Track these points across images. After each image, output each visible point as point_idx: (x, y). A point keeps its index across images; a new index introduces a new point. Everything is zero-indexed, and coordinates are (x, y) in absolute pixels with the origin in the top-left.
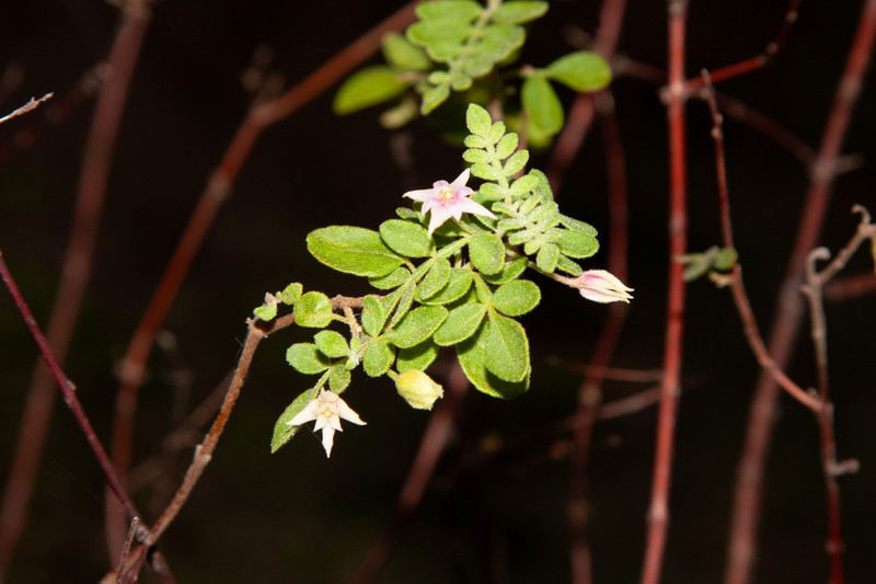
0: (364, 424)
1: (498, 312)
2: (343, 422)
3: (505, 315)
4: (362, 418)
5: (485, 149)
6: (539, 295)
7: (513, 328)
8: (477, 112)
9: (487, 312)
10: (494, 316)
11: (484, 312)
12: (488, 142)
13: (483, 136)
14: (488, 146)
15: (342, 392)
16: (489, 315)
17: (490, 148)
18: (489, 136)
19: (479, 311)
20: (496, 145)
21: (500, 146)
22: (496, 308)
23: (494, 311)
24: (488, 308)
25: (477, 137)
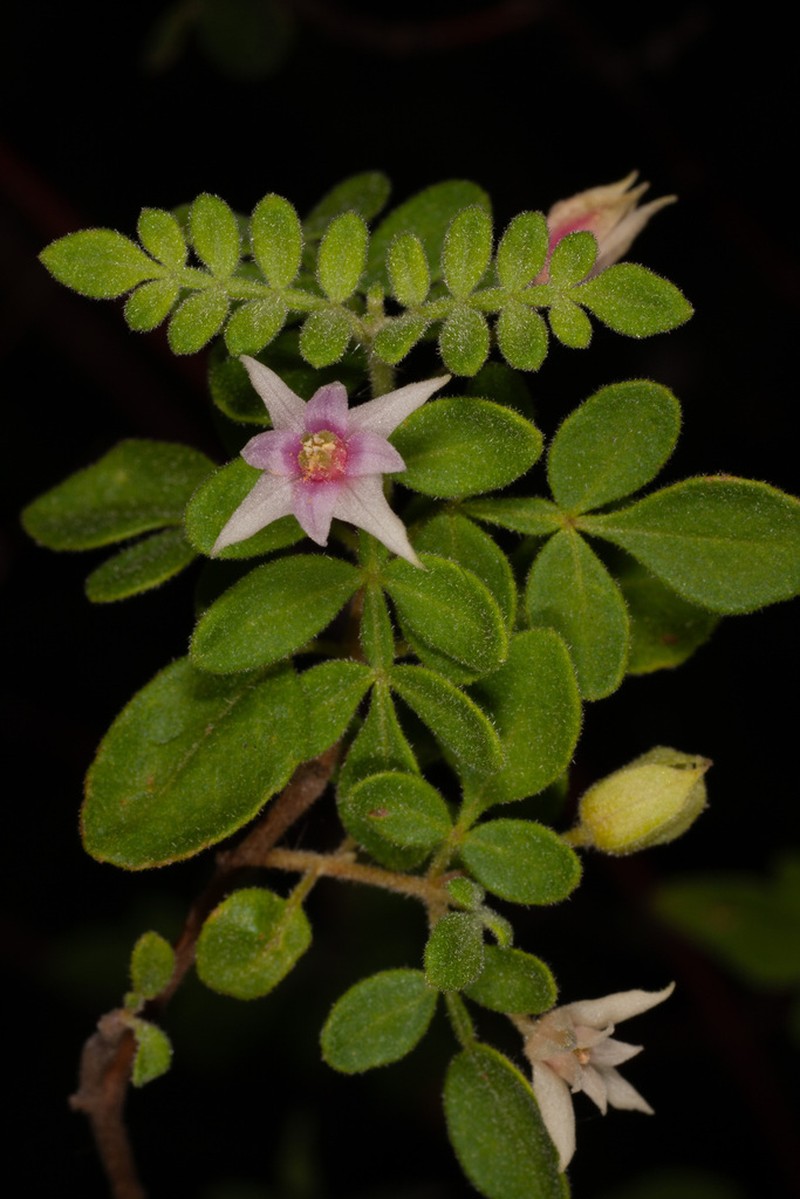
0: (672, 986)
1: (606, 509)
2: (625, 1031)
4: (651, 986)
5: (184, 292)
6: (659, 387)
7: (694, 496)
8: (71, 257)
9: (585, 536)
10: (616, 523)
11: (581, 541)
12: (173, 274)
13: (146, 277)
14: (182, 280)
15: (559, 995)
16: (603, 536)
17: (192, 278)
18: (159, 262)
19: (569, 555)
20: (194, 261)
21: (202, 252)
22: (597, 504)
23: (603, 518)
24: (577, 526)
25: (141, 290)
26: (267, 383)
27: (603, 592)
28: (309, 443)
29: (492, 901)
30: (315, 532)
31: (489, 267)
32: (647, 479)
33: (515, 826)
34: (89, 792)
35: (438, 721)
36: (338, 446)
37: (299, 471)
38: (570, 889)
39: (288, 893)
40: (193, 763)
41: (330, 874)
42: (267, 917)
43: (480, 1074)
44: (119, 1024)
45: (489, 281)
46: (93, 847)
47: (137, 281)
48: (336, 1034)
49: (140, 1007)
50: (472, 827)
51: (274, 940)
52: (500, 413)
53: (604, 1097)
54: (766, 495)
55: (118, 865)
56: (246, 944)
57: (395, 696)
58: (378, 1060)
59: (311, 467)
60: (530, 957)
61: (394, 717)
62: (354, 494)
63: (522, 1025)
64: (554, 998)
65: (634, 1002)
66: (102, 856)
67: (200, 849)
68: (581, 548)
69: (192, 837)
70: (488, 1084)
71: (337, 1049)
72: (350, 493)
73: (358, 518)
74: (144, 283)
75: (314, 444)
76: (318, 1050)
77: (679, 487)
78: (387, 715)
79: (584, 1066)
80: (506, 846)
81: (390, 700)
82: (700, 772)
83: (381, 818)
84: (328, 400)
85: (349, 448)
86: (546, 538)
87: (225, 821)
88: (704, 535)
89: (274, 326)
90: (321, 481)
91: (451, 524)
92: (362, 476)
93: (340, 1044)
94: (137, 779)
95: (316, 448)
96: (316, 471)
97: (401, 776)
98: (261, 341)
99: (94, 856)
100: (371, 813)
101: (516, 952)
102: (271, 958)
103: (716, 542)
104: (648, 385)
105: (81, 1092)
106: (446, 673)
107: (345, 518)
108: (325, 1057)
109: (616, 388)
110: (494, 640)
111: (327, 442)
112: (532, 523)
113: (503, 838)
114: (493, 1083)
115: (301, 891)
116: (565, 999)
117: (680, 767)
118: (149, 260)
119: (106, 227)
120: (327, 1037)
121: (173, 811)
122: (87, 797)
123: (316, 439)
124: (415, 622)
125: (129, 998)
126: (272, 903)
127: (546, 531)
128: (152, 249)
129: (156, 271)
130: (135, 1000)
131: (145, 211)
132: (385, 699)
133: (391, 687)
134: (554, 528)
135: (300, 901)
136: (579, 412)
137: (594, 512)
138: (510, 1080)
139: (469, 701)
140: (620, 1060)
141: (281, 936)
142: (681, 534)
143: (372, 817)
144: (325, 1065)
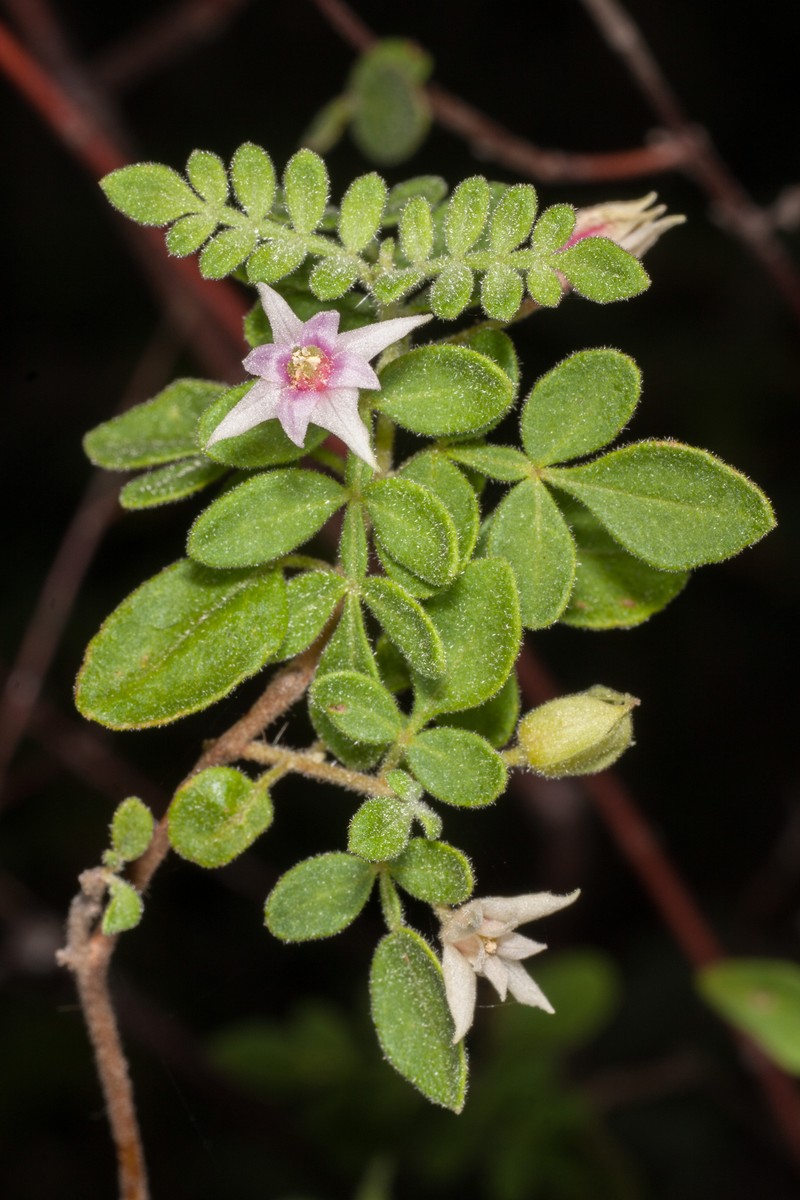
0: (577, 893)
1: (571, 463)
2: (529, 929)
3: (597, 454)
4: (560, 890)
5: (221, 228)
6: (625, 357)
7: (645, 458)
8: (128, 185)
9: (548, 485)
10: (577, 478)
11: (544, 490)
12: (212, 211)
13: (190, 210)
14: (221, 217)
15: (475, 887)
16: (563, 487)
17: (229, 216)
18: (202, 199)
19: (532, 500)
20: (233, 202)
21: (242, 195)
22: (561, 459)
23: (564, 471)
24: (543, 476)
25: (183, 221)
26: (274, 304)
27: (557, 536)
28: (297, 353)
29: (428, 799)
30: (294, 433)
31: (484, 230)
32: (608, 440)
33: (457, 734)
34: (89, 659)
35: (396, 629)
36: (324, 361)
37: (289, 379)
38: (496, 794)
39: (257, 776)
40: (183, 648)
41: (298, 769)
42: (235, 793)
43: (404, 956)
44: (100, 880)
45: (482, 243)
46: (82, 706)
47: (182, 213)
48: (281, 903)
49: (120, 868)
50: (419, 732)
51: (237, 815)
52: (478, 361)
53: (505, 985)
54: (707, 463)
55: (103, 724)
56: (212, 816)
57: (364, 606)
58: (313, 932)
59: (297, 376)
60: (455, 850)
61: (361, 624)
62: (330, 401)
63: (441, 913)
64: (469, 889)
65: (541, 904)
66: (90, 714)
67: (176, 717)
68: (542, 496)
69: (172, 707)
70: (409, 968)
71: (280, 916)
72: (328, 404)
73: (330, 424)
74: (188, 215)
75: (301, 354)
76: (261, 915)
77: (632, 449)
78: (356, 622)
79: (491, 954)
80: (446, 751)
81: (359, 609)
82: (627, 709)
83: (340, 713)
84: (322, 322)
85: (332, 362)
86: (514, 484)
87: (200, 696)
88: (652, 496)
89: (292, 264)
90: (305, 390)
91: (432, 460)
92: (339, 388)
93: (281, 913)
94: (134, 655)
95: (302, 358)
96: (301, 381)
97: (361, 676)
98: (278, 274)
99: (83, 714)
100: (332, 706)
101: (443, 845)
102: (233, 831)
103: (661, 503)
104: (615, 354)
105: (68, 949)
106: (406, 586)
107: (320, 423)
108: (268, 922)
109: (588, 355)
110: (448, 558)
111: (313, 355)
112: (504, 470)
113: (446, 745)
114: (412, 966)
115: (269, 779)
116: (480, 892)
117: (611, 702)
118: (193, 196)
119: (162, 163)
120: (271, 904)
121: (158, 685)
122: (86, 664)
123: (304, 351)
124: (386, 540)
125: (108, 856)
126: (239, 782)
127: (515, 478)
128: (197, 186)
129: (199, 205)
130: (114, 857)
131: (195, 153)
132: (355, 607)
133: (361, 596)
134: (521, 476)
135: (267, 785)
136: (554, 373)
137: (559, 465)
138: (428, 963)
139: (422, 611)
140: (525, 955)
141: (246, 812)
142: (631, 493)
143: (332, 710)
144: (266, 929)
